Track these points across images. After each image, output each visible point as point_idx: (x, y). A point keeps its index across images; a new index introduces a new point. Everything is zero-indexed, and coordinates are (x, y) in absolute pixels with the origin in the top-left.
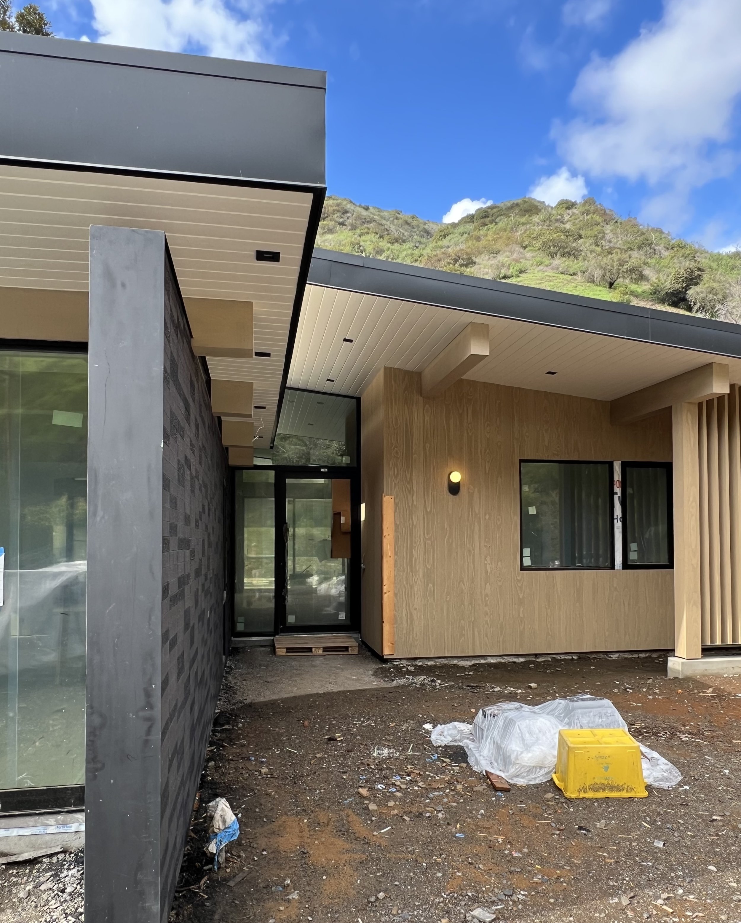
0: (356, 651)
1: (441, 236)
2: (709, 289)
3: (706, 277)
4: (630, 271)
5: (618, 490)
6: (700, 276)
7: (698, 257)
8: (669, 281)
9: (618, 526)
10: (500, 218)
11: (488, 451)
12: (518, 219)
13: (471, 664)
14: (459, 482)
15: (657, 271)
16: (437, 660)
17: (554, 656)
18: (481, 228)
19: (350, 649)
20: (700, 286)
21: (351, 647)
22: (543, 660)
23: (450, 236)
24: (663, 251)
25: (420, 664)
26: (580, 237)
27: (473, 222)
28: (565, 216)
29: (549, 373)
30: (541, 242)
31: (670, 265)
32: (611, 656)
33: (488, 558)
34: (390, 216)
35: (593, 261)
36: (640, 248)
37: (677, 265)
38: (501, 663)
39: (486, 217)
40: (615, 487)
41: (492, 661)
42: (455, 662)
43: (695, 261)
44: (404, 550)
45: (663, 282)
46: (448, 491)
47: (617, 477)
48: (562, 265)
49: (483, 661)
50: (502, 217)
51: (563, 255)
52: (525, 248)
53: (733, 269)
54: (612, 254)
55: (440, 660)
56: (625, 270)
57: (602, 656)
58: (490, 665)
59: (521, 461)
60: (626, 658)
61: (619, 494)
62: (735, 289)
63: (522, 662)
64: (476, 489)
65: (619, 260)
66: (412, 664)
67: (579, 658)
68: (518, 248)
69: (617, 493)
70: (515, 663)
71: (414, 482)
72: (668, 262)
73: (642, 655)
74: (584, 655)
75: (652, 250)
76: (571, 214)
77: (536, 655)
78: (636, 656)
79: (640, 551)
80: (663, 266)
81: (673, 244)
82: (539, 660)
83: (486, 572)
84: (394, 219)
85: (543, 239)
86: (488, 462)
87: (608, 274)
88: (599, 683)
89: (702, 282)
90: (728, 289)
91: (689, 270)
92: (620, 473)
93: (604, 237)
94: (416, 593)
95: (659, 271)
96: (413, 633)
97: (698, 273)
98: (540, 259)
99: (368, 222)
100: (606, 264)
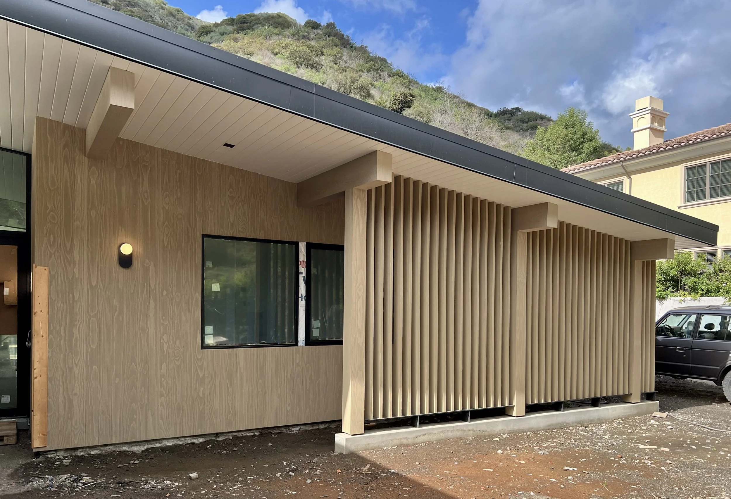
0: (13, 440)
1: (203, 32)
2: (418, 113)
3: (416, 103)
4: (360, 88)
5: (303, 270)
6: (412, 100)
7: (412, 86)
8: (389, 101)
9: (302, 304)
10: (257, 26)
11: (166, 223)
12: (271, 29)
13: (143, 449)
14: (132, 253)
15: (381, 92)
16: (102, 448)
17: (236, 434)
18: (240, 31)
19: (5, 438)
20: (412, 109)
21: (6, 436)
22: (224, 438)
23: (212, 33)
24: (386, 77)
25: (82, 454)
26: (322, 54)
27: (233, 25)
28: (311, 34)
29: (226, 145)
30: (289, 52)
31: (391, 89)
32: (293, 429)
33: (165, 337)
34: (155, 4)
35: (331, 75)
36: (369, 71)
37: (395, 90)
38: (177, 446)
39: (244, 23)
40: (300, 266)
41: (168, 444)
42: (125, 448)
43: (409, 89)
44: (62, 329)
45: (385, 102)
46: (118, 265)
47: (302, 257)
48: (306, 75)
49: (157, 445)
50: (259, 25)
51: (307, 66)
52: (276, 54)
53: (436, 100)
54: (346, 72)
55: (106, 448)
56: (356, 87)
57: (284, 430)
58: (164, 449)
59: (204, 236)
60: (306, 431)
61: (304, 274)
62: (436, 115)
63: (201, 443)
64: (152, 263)
65: (351, 77)
66: (71, 456)
67: (261, 434)
68: (269, 54)
69: (302, 273)
70: (193, 444)
71: (76, 252)
72: (389, 86)
73: (322, 427)
74: (266, 431)
75: (378, 75)
76: (316, 33)
77: (217, 435)
78: (315, 427)
79: (322, 328)
80: (386, 89)
81: (394, 73)
82: (220, 439)
83: (162, 351)
84: (159, 8)
85: (291, 49)
86: (167, 235)
87: (342, 88)
88: (267, 465)
89: (413, 106)
90: (432, 114)
91: (403, 94)
92: (305, 253)
93: (341, 57)
94: (76, 375)
95: (382, 93)
96: (72, 421)
97: (410, 98)
98: (287, 66)
99: (132, 5)
100: (341, 79)
